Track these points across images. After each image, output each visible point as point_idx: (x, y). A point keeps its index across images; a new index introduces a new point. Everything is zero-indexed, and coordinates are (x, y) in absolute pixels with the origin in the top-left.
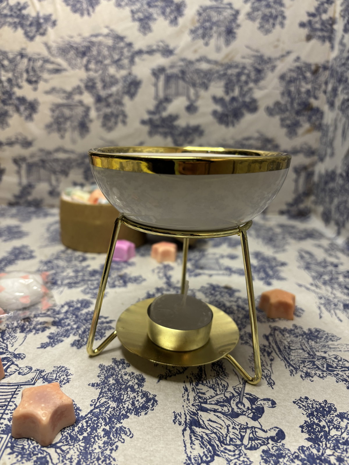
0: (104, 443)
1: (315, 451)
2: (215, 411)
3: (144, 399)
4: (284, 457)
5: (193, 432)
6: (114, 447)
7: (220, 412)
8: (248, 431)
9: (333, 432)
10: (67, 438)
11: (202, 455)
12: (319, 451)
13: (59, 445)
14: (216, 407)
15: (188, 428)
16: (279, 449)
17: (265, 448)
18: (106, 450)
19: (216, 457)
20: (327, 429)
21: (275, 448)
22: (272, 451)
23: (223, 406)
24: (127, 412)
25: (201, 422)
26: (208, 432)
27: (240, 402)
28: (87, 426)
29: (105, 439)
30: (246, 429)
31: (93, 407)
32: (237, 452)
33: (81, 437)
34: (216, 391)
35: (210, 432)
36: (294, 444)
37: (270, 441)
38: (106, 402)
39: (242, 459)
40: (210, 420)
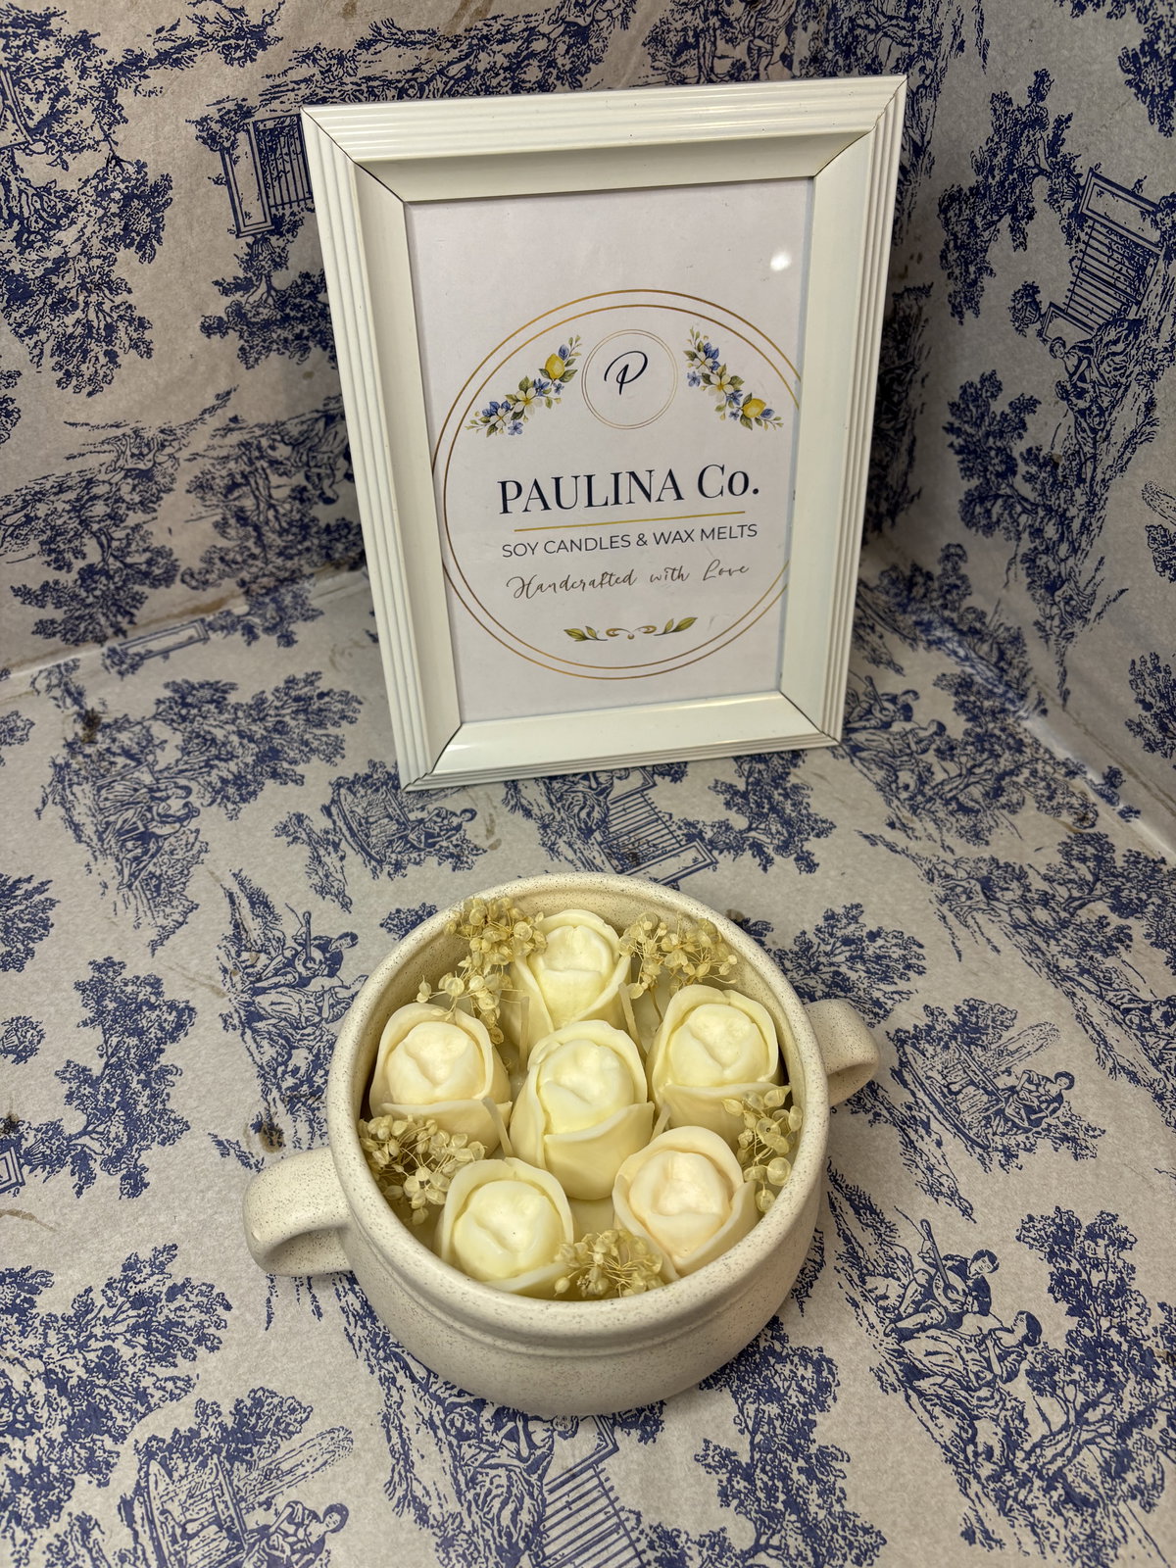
0: (820, 1494)
1: (1087, 1332)
2: (923, 1328)
3: (810, 1366)
4: (1057, 1369)
5: (921, 1394)
6: (838, 1492)
7: (931, 1326)
8: (990, 1344)
9: (1096, 1277)
10: (763, 1522)
11: (957, 1430)
12: (1092, 1330)
13: (763, 1541)
14: (920, 1318)
15: (910, 1392)
16: (1045, 1358)
17: (1025, 1366)
18: (832, 1505)
19: (976, 1423)
20: (1084, 1276)
21: (1039, 1358)
22: (1039, 1367)
23: (927, 1310)
24: (805, 1414)
25: (920, 1366)
26: (939, 1380)
27: (948, 1287)
28: (772, 1478)
29: (815, 1487)
30: (983, 1341)
31: (747, 1435)
32: (997, 1397)
33: (780, 1506)
34: (899, 1279)
35: (942, 1379)
36: (1058, 1333)
37: (1027, 1348)
38: (757, 1410)
39: (1008, 1405)
40: (928, 1354)
